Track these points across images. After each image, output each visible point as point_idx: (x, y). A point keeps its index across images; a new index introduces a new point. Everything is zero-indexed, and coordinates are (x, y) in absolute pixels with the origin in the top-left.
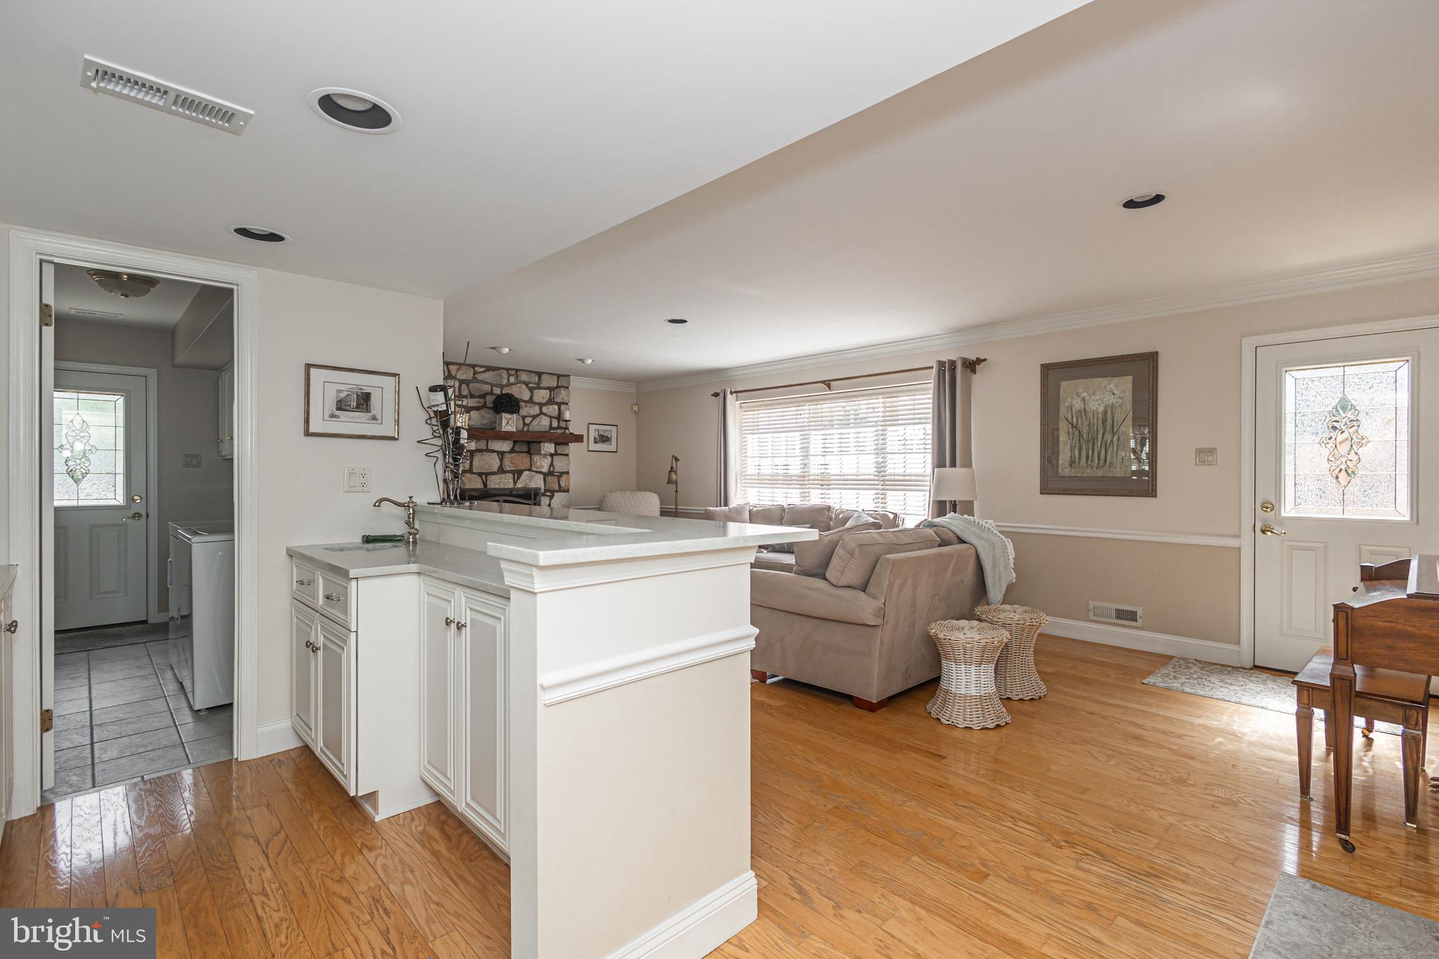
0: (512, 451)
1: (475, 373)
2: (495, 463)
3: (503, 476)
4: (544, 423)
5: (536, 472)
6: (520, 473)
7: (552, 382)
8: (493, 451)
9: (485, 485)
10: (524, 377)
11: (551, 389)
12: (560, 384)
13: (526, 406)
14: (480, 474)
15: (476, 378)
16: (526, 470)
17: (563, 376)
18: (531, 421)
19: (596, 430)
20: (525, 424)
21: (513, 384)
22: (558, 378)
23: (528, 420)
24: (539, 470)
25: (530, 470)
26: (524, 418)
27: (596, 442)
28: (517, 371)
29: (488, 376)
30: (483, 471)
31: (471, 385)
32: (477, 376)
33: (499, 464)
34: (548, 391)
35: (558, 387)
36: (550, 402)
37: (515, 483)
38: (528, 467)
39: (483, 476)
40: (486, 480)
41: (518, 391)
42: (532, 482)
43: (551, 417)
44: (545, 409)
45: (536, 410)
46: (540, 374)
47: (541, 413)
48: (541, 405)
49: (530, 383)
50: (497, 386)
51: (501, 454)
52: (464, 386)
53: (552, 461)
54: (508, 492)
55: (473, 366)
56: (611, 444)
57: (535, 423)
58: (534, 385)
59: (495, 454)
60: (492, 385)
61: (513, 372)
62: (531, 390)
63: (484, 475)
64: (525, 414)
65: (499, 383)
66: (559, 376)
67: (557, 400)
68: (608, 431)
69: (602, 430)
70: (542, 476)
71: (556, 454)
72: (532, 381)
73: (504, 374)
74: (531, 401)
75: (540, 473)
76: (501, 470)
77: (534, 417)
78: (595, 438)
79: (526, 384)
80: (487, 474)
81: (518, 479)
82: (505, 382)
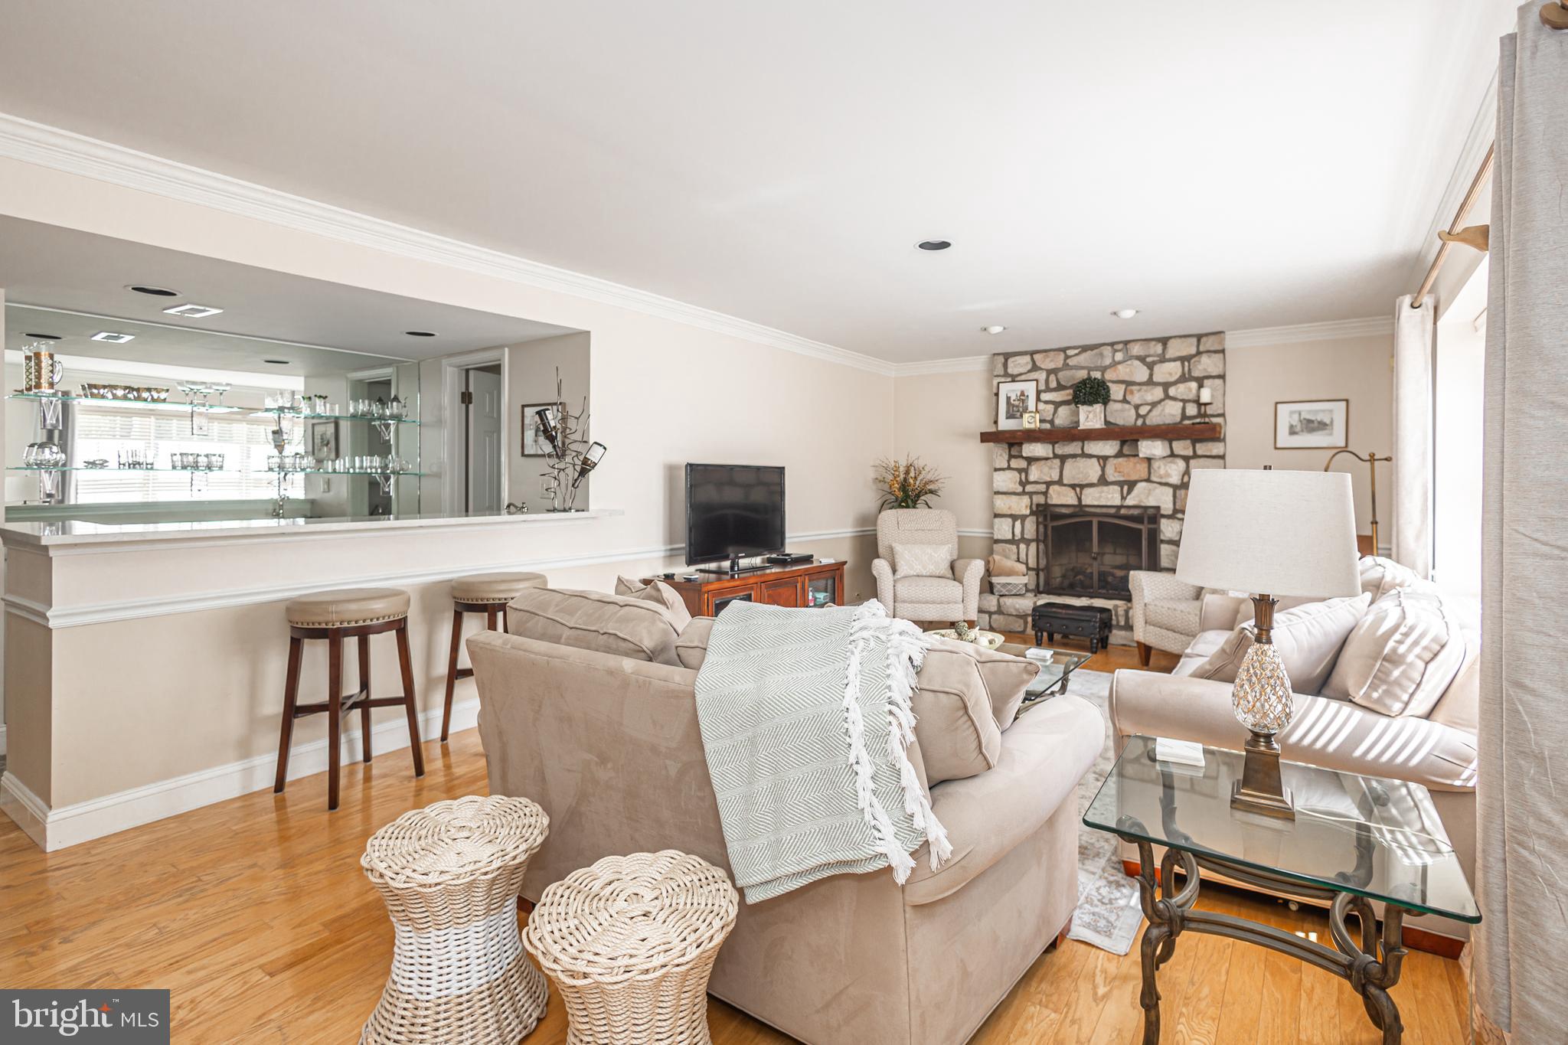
0: (1117, 456)
1: (1067, 357)
2: (1092, 471)
3: (1105, 488)
4: (1170, 412)
5: (1160, 484)
6: (1132, 485)
7: (1189, 348)
8: (1091, 456)
9: (1080, 499)
10: (1136, 349)
11: (1182, 359)
12: (1202, 349)
13: (1139, 390)
14: (1073, 486)
15: (1068, 364)
16: (1141, 481)
17: (1207, 335)
18: (1150, 411)
19: (1292, 413)
20: (1138, 416)
21: (1119, 363)
22: (1199, 341)
23: (1143, 411)
24: (1163, 481)
25: (1148, 480)
26: (1137, 407)
27: (1293, 432)
28: (1126, 343)
29: (1084, 359)
30: (1076, 482)
31: (1061, 375)
32: (1068, 361)
33: (1100, 473)
34: (1178, 363)
35: (1199, 353)
36: (1184, 379)
37: (1123, 498)
38: (1145, 475)
39: (1078, 489)
40: (1081, 493)
41: (1128, 370)
42: (1150, 498)
43: (1184, 401)
44: (1172, 391)
45: (1158, 393)
46: (1164, 341)
47: (1167, 397)
48: (1166, 386)
49: (1149, 356)
50: (1096, 369)
51: (1103, 459)
52: (1052, 377)
53: (1188, 467)
54: (1113, 511)
55: (1064, 350)
56: (1331, 434)
57: (1155, 412)
58: (1156, 359)
59: (1094, 460)
60: (1090, 369)
61: (1120, 346)
62: (1151, 367)
63: (1078, 487)
64: (1139, 402)
65: (1099, 364)
66: (1199, 337)
67: (1195, 374)
68: (1323, 411)
69: (1309, 412)
70: (1170, 491)
71: (1195, 456)
72: (1152, 352)
73: (1107, 351)
74: (1150, 382)
75: (1166, 484)
76: (1103, 481)
77: (1154, 405)
78: (1291, 427)
79: (1142, 359)
80: (1082, 487)
81: (1129, 492)
82: (1108, 361)
